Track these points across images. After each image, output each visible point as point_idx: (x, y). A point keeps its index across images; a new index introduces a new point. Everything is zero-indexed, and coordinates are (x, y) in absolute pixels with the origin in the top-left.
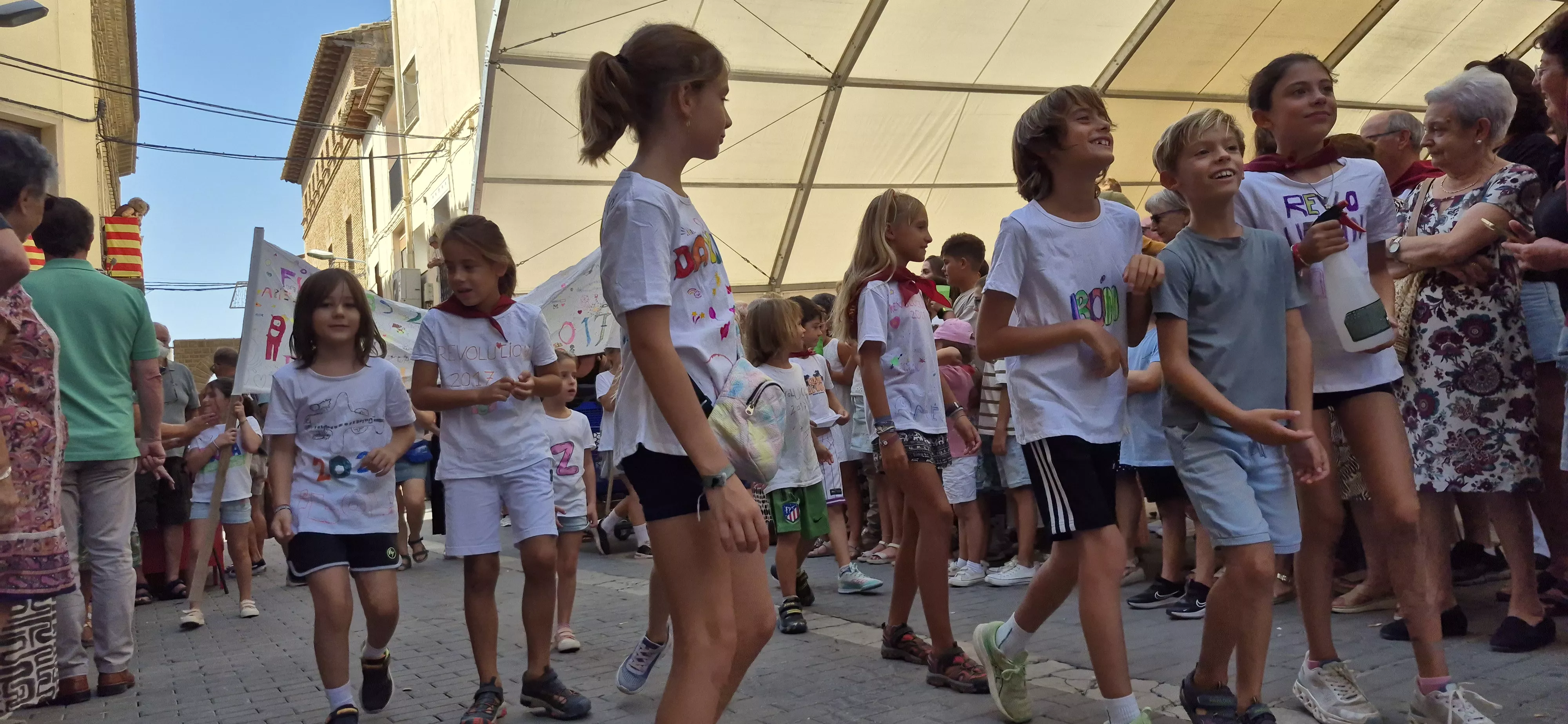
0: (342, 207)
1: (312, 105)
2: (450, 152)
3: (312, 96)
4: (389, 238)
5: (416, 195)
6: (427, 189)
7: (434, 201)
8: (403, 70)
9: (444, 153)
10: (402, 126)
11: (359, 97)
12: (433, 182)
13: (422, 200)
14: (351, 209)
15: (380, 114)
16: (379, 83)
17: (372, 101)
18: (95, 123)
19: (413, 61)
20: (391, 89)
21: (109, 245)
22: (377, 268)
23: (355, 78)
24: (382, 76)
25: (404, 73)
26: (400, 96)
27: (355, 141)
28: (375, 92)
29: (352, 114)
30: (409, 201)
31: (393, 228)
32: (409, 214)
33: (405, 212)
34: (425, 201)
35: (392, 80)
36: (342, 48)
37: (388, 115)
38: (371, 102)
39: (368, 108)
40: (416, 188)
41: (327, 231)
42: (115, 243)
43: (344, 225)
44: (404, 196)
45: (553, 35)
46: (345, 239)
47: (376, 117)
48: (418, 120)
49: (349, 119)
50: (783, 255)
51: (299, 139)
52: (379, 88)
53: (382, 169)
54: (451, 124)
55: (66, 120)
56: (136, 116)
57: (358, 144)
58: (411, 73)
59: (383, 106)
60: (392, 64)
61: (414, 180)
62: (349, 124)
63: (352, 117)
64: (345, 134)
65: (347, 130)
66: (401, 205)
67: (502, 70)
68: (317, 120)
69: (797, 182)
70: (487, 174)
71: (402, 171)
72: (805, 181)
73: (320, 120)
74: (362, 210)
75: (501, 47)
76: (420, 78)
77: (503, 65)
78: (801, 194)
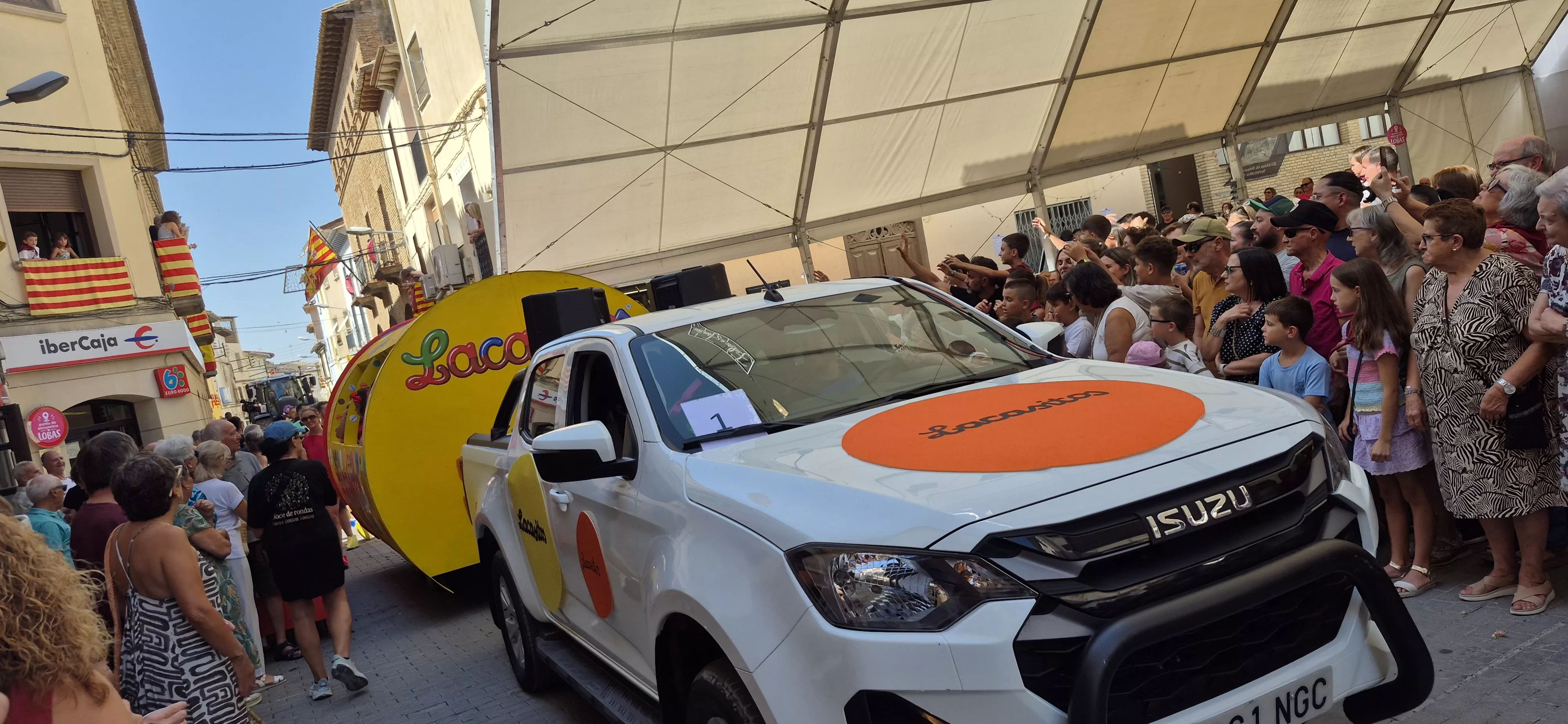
0: (371, 177)
1: (324, 77)
2: (465, 130)
4: (421, 212)
5: (440, 171)
6: (450, 166)
7: (459, 177)
8: (407, 45)
9: (460, 132)
10: (415, 102)
11: (369, 74)
12: (455, 159)
13: (447, 176)
14: (380, 180)
15: (392, 89)
16: (386, 61)
17: (382, 77)
18: (129, 157)
19: (415, 37)
20: (398, 65)
21: (164, 269)
22: (415, 238)
23: (361, 49)
24: (387, 54)
25: (409, 48)
26: (408, 72)
27: (372, 114)
28: (383, 69)
29: (364, 89)
30: (434, 176)
31: (424, 201)
32: (437, 189)
33: (432, 187)
34: (450, 177)
35: (398, 56)
36: (344, 19)
37: (400, 88)
38: (380, 79)
39: (379, 84)
40: (441, 164)
41: (360, 200)
42: (169, 266)
43: (376, 195)
44: (429, 173)
45: (546, 24)
46: (380, 208)
47: (388, 92)
48: (429, 97)
49: (363, 94)
50: (803, 195)
51: (317, 109)
52: (386, 65)
53: (402, 138)
54: (462, 104)
55: (101, 159)
56: (158, 117)
57: (375, 115)
58: (414, 48)
59: (393, 81)
60: (395, 40)
61: (435, 156)
62: (364, 98)
63: (365, 92)
64: (361, 106)
65: (363, 104)
66: (428, 180)
67: (503, 66)
68: (332, 91)
69: (808, 122)
70: (505, 166)
71: (423, 146)
72: (816, 119)
73: (335, 90)
74: (390, 182)
75: (499, 44)
76: (425, 54)
77: (503, 61)
78: (814, 133)
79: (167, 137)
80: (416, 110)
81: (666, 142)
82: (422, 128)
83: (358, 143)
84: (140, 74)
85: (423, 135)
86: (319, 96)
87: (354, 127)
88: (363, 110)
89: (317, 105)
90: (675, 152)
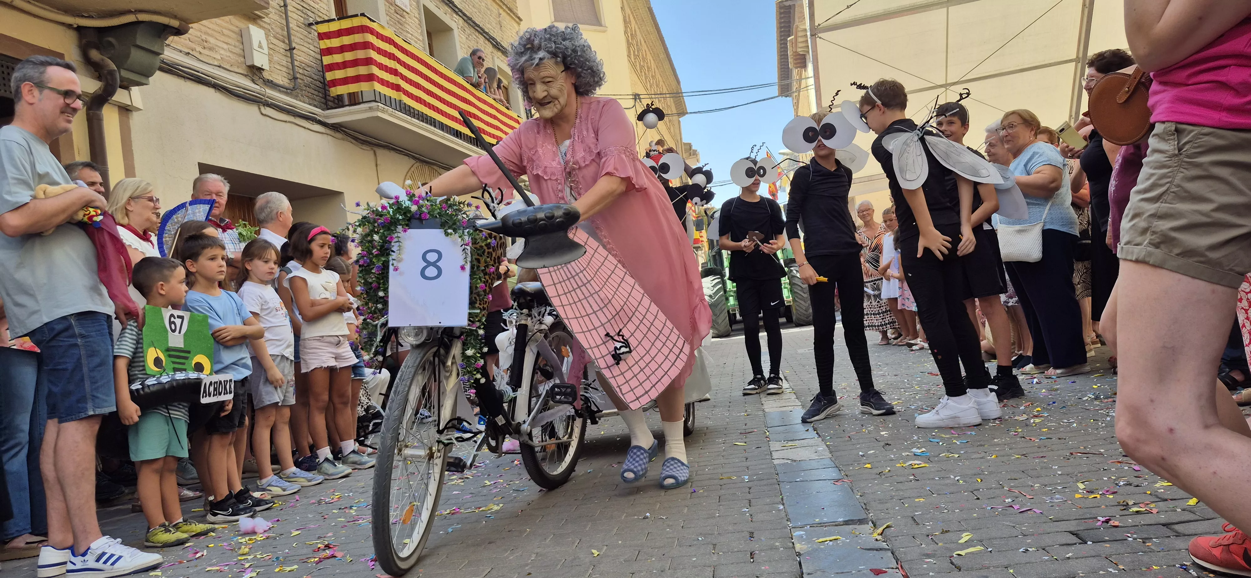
3: (781, 40)
15: (808, 53)
16: (799, 34)
17: (799, 45)
20: (806, 36)
27: (802, 71)
28: (799, 40)
29: (794, 54)
36: (790, 6)
39: (798, 50)
45: (848, 7)
47: (808, 55)
50: (1074, 116)
52: (800, 36)
56: (678, 82)
59: (807, 47)
62: (798, 61)
64: (795, 66)
65: (795, 63)
67: (820, 38)
69: (1074, 57)
72: (1081, 55)
75: (816, 24)
77: (820, 35)
78: (1080, 65)
79: (684, 94)
81: (946, 80)
84: (662, 56)
86: (781, 59)
90: (952, 88)
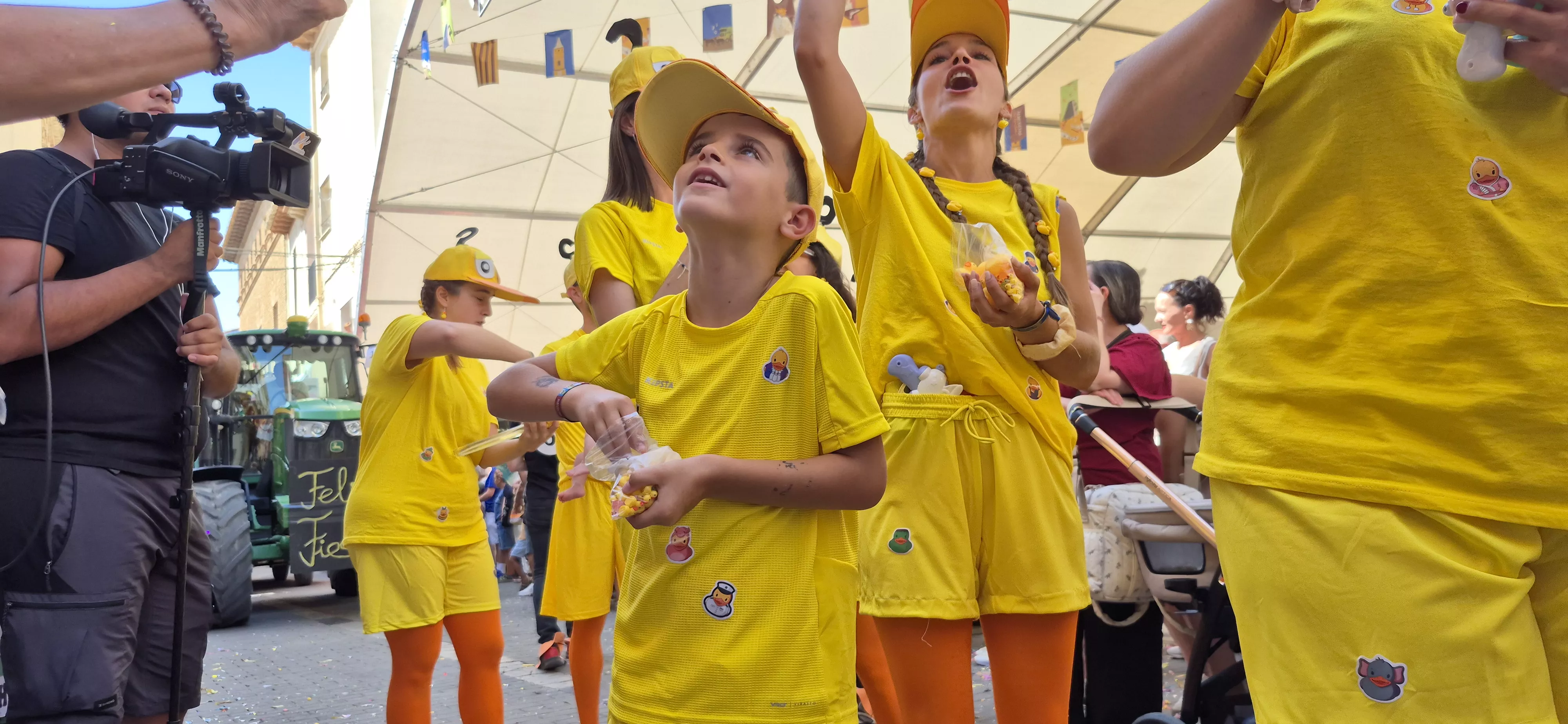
0: (271, 293)
5: (327, 295)
6: (335, 295)
7: (340, 303)
8: (320, 185)
10: (318, 234)
15: (301, 220)
19: (328, 179)
25: (320, 189)
26: (317, 206)
27: (283, 236)
29: (278, 215)
30: (321, 300)
33: (317, 309)
34: (334, 302)
37: (308, 219)
39: (291, 212)
43: (272, 310)
44: (318, 296)
45: (422, 190)
47: (298, 223)
48: (330, 231)
49: (277, 219)
51: (235, 225)
53: (303, 262)
57: (285, 238)
58: (325, 188)
59: (304, 212)
61: (326, 282)
62: (277, 222)
63: (278, 217)
64: (273, 229)
65: (275, 227)
66: (316, 302)
67: (381, 217)
68: (252, 210)
70: (369, 297)
71: (317, 272)
73: (254, 209)
74: (286, 299)
75: (379, 199)
76: (333, 193)
77: (381, 213)
80: (317, 239)
82: (319, 256)
83: (265, 261)
85: (319, 261)
87: (265, 246)
88: (274, 232)
89: (236, 221)
